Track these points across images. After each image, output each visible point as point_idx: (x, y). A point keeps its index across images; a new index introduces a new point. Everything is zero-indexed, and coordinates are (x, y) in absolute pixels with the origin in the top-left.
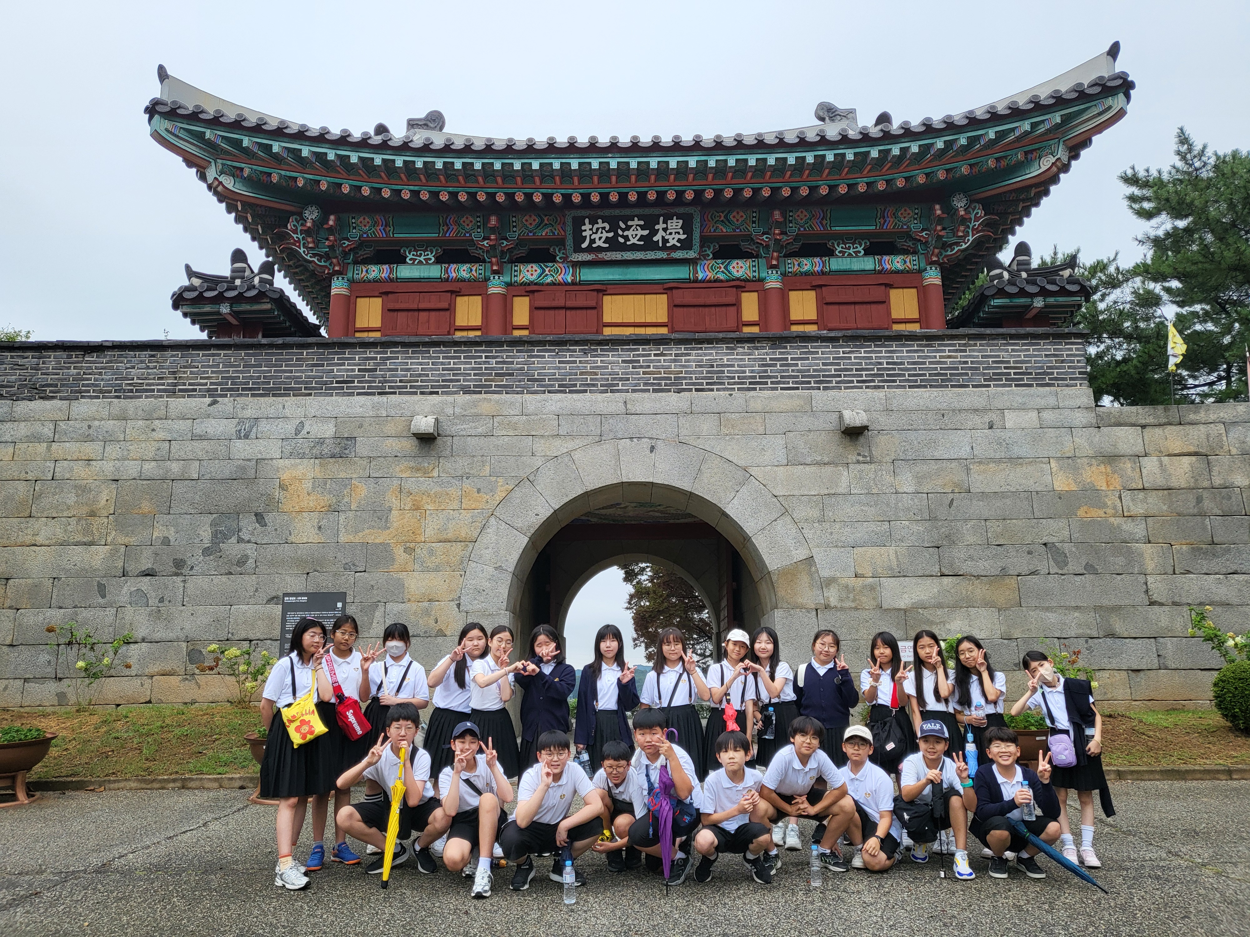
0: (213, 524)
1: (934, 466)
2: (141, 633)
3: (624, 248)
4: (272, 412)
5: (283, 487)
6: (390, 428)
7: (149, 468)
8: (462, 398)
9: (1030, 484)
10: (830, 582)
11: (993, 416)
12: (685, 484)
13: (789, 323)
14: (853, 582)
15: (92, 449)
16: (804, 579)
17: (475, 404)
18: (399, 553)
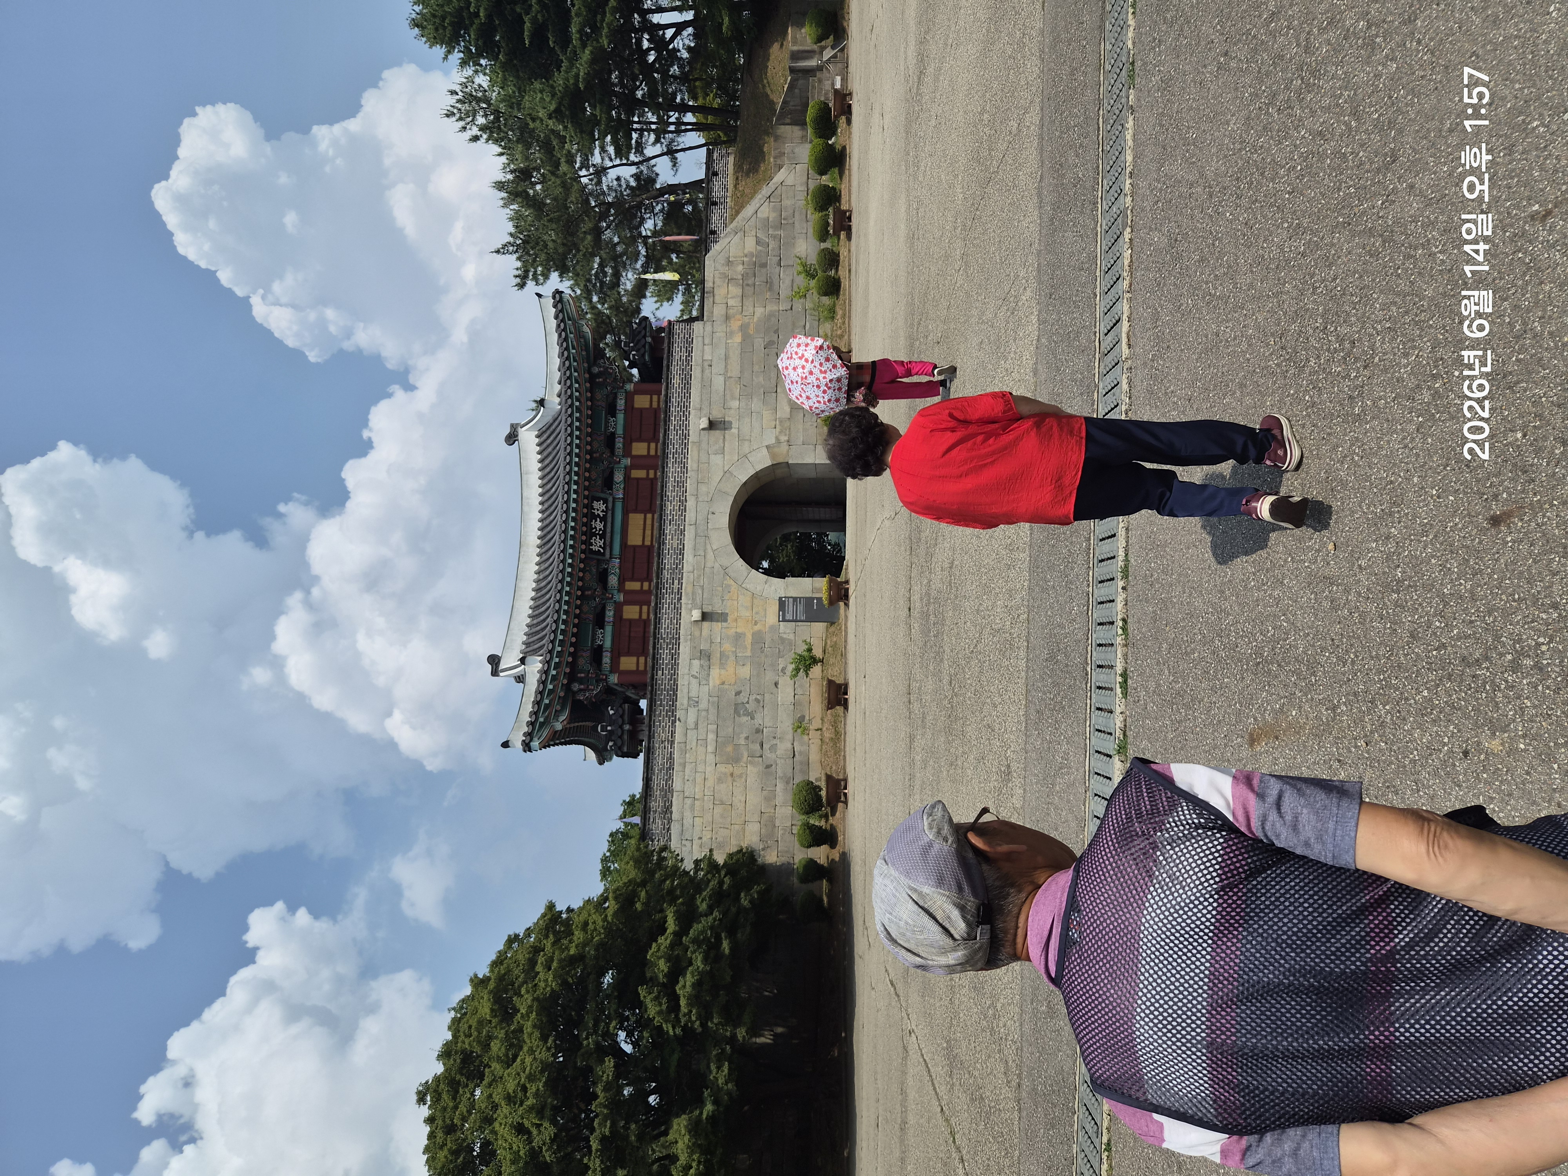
0: (739, 716)
1: (727, 392)
2: (789, 746)
3: (604, 531)
4: (686, 691)
5: (723, 683)
6: (697, 633)
7: (711, 748)
8: (683, 601)
9: (738, 352)
10: (777, 438)
11: (706, 364)
12: (731, 499)
13: (648, 455)
14: (778, 429)
15: (699, 778)
16: (776, 450)
17: (687, 594)
18: (756, 628)
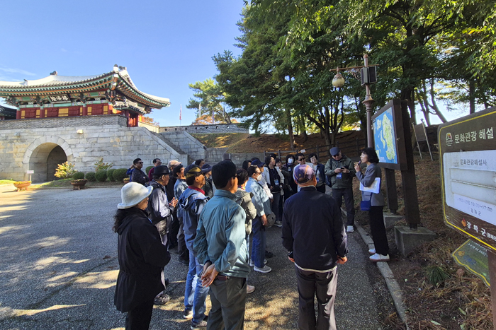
3: (59, 101)
6: (14, 135)
10: (75, 157)
16: (71, 157)
17: (25, 130)
18: (15, 155)
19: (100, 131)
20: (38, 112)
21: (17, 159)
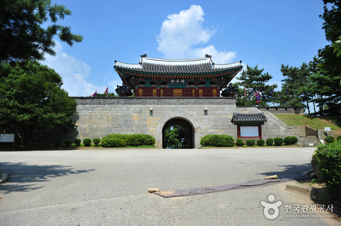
0: (124, 121)
1: (215, 115)
3: (176, 83)
4: (131, 107)
5: (133, 117)
6: (147, 109)
10: (202, 129)
11: (224, 109)
12: (184, 117)
13: (199, 94)
14: (205, 129)
15: (108, 111)
16: (199, 129)
17: (157, 106)
18: (148, 125)
19: (221, 109)
20: (155, 91)
21: (151, 129)
